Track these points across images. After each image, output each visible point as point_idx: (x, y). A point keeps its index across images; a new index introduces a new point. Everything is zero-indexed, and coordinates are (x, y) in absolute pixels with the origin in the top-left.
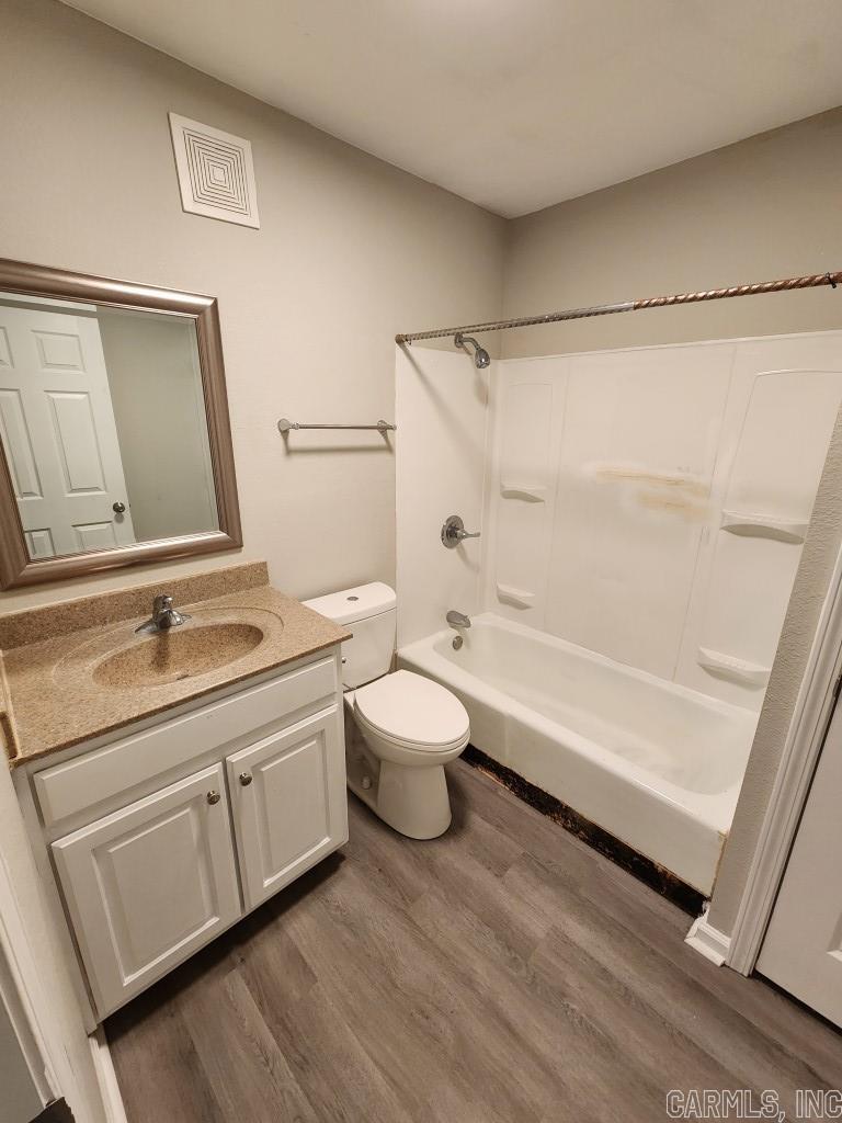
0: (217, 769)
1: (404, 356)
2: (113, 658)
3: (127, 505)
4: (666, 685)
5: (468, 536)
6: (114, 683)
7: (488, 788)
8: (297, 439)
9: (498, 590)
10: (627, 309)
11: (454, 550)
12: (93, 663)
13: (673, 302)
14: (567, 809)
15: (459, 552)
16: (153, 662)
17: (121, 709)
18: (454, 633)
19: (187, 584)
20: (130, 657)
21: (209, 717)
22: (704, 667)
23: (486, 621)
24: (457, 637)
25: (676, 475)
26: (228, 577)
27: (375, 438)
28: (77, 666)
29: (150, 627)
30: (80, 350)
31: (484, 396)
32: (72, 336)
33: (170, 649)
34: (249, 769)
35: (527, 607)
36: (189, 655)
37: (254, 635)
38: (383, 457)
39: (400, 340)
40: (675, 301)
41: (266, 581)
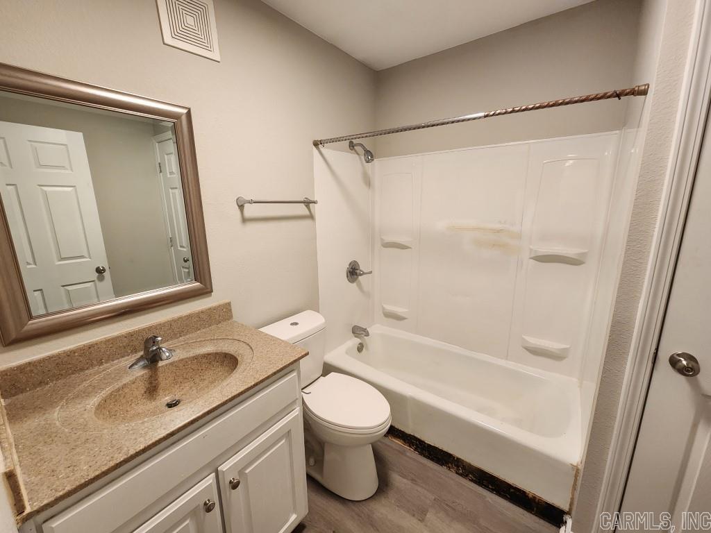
0: (211, 479)
1: (318, 154)
2: (111, 394)
3: (107, 268)
4: (502, 362)
5: (364, 273)
6: (113, 415)
7: (399, 451)
8: (250, 211)
9: (383, 309)
10: (480, 118)
11: (355, 284)
12: (94, 401)
13: (511, 112)
14: (459, 460)
15: (357, 285)
16: (145, 392)
17: (127, 444)
18: (358, 341)
19: (170, 324)
20: (126, 390)
21: (204, 436)
22: (527, 349)
23: (378, 330)
24: (360, 344)
25: (498, 226)
26: (202, 316)
27: (301, 210)
28: (79, 406)
29: (141, 363)
30: (69, 156)
31: (368, 182)
32: (62, 144)
33: (160, 379)
34: (237, 474)
35: (404, 319)
36: (175, 382)
37: (230, 361)
38: (308, 222)
39: (316, 144)
40: (513, 111)
41: (231, 317)
